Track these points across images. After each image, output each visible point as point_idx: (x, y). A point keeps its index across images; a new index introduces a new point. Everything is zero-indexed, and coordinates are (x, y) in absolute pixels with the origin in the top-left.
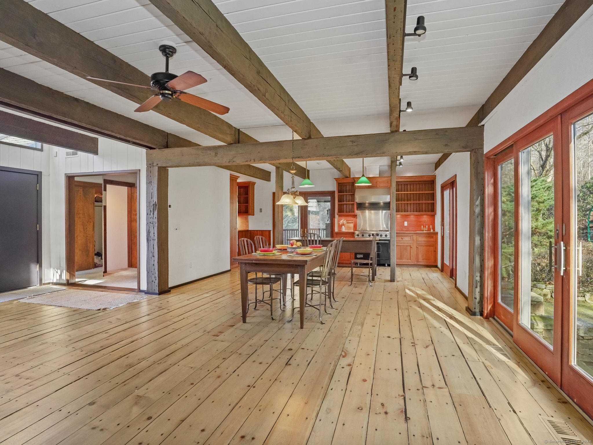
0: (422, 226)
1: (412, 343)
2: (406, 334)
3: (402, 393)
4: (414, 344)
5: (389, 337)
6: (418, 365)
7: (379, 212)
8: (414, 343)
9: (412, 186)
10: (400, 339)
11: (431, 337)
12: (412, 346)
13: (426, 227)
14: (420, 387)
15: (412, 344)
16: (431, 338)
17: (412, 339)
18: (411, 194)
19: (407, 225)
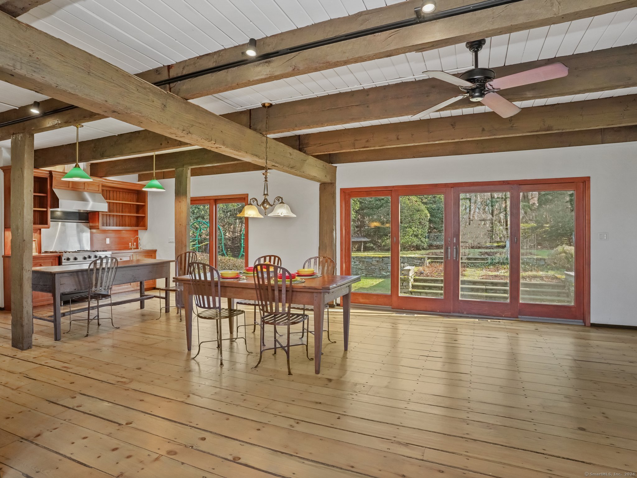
0: (130, 244)
7: (58, 224)
9: (116, 194)
13: (134, 244)
18: (114, 204)
19: (109, 243)
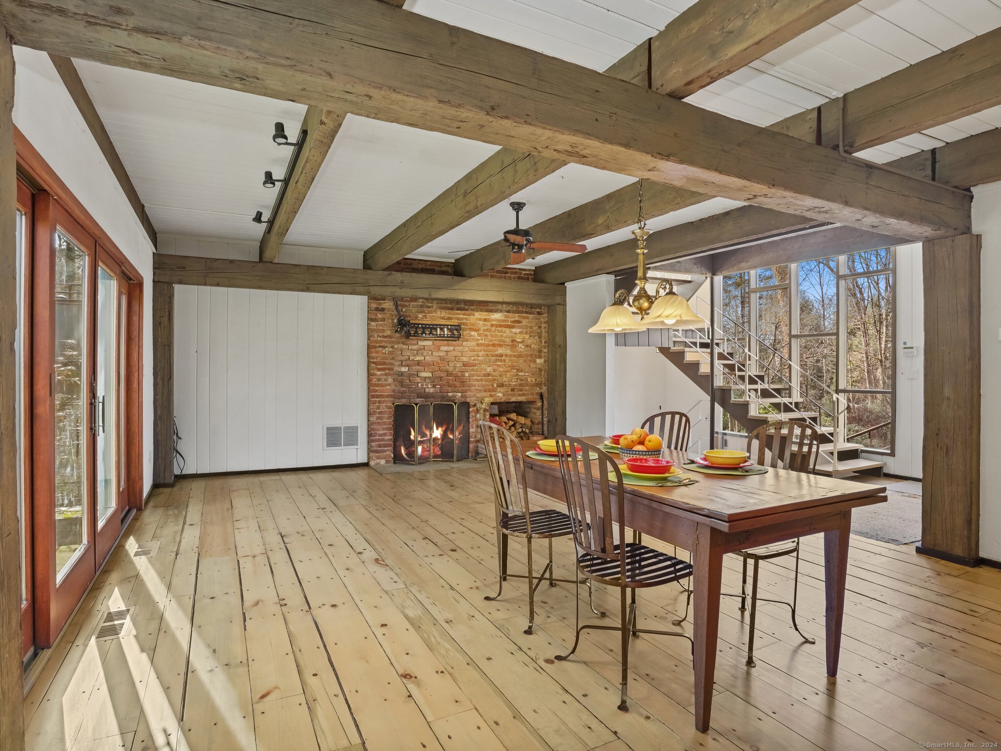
1: (286, 604)
2: (301, 624)
3: (287, 545)
4: (282, 603)
5: (334, 606)
6: (272, 572)
8: (281, 605)
10: (310, 608)
11: (245, 630)
12: (284, 599)
14: (269, 553)
15: (284, 602)
16: (245, 626)
17: (286, 614)
